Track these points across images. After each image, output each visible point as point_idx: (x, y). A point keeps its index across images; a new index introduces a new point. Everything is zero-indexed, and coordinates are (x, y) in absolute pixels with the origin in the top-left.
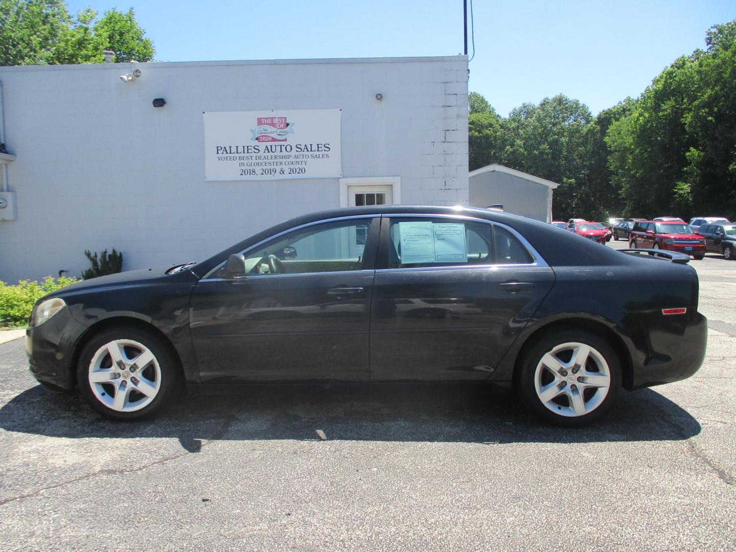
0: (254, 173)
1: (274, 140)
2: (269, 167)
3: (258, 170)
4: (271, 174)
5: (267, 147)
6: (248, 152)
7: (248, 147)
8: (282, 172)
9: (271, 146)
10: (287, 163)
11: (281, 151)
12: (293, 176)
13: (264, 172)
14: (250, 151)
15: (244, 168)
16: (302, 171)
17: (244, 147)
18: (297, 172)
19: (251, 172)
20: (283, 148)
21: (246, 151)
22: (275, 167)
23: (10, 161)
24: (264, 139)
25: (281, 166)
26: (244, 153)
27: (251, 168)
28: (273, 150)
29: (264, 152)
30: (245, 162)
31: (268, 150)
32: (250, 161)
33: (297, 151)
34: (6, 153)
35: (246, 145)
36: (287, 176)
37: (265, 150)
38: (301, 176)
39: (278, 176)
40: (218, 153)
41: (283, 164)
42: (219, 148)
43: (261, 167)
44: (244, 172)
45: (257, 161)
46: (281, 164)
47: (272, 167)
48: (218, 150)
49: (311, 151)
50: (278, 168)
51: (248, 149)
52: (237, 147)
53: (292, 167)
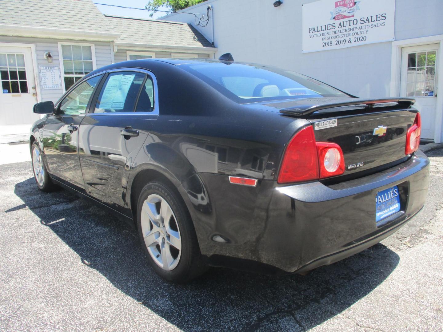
0: (331, 44)
1: (345, 17)
2: (341, 39)
3: (334, 41)
4: (342, 44)
5: (340, 23)
6: (328, 29)
7: (328, 25)
8: (350, 41)
9: (343, 22)
10: (353, 34)
11: (350, 25)
12: (358, 43)
13: (338, 43)
14: (329, 28)
15: (325, 41)
16: (364, 38)
17: (325, 26)
18: (360, 40)
19: (330, 43)
20: (352, 22)
21: (327, 29)
22: (345, 38)
23: (216, 51)
24: (339, 17)
25: (349, 37)
26: (325, 30)
27: (330, 41)
28: (345, 25)
29: (339, 28)
30: (326, 37)
31: (341, 25)
32: (329, 36)
33: (361, 23)
34: (214, 47)
35: (327, 24)
36: (353, 44)
37: (339, 26)
38: (363, 43)
39: (347, 45)
40: (310, 33)
41: (351, 35)
42: (311, 29)
43: (336, 39)
44: (325, 45)
45: (333, 35)
46: (349, 35)
47: (343, 39)
48: (310, 30)
49: (372, 21)
50: (347, 39)
51: (328, 27)
52: (321, 26)
53: (357, 36)
